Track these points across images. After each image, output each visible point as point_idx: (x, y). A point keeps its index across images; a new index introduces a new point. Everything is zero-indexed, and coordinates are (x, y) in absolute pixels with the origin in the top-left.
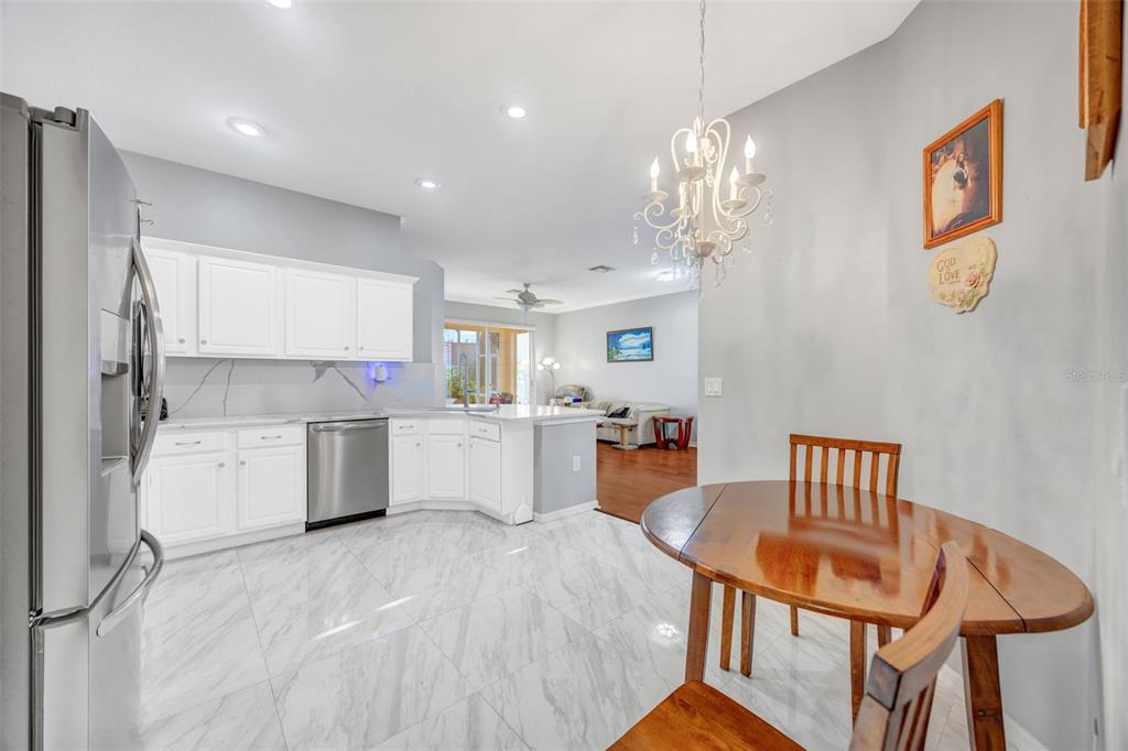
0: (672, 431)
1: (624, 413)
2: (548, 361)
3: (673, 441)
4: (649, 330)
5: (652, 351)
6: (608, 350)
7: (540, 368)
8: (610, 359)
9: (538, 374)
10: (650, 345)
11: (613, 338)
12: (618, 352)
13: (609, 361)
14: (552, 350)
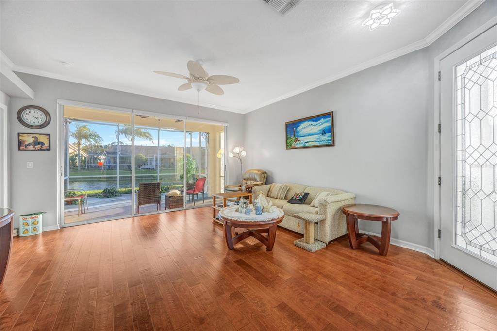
0: (375, 229)
1: (303, 199)
2: (237, 150)
3: (370, 239)
4: (330, 115)
5: (333, 136)
6: (287, 139)
7: (231, 155)
8: (289, 147)
9: (230, 161)
10: (331, 130)
11: (292, 127)
12: (296, 140)
13: (287, 149)
14: (242, 141)
